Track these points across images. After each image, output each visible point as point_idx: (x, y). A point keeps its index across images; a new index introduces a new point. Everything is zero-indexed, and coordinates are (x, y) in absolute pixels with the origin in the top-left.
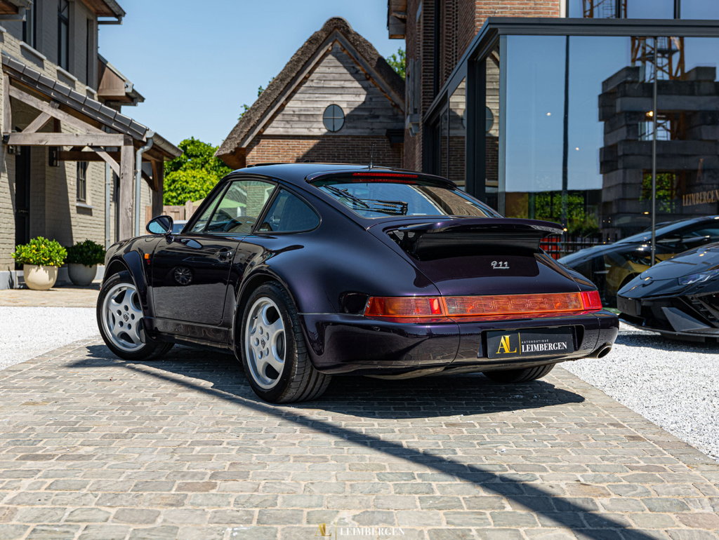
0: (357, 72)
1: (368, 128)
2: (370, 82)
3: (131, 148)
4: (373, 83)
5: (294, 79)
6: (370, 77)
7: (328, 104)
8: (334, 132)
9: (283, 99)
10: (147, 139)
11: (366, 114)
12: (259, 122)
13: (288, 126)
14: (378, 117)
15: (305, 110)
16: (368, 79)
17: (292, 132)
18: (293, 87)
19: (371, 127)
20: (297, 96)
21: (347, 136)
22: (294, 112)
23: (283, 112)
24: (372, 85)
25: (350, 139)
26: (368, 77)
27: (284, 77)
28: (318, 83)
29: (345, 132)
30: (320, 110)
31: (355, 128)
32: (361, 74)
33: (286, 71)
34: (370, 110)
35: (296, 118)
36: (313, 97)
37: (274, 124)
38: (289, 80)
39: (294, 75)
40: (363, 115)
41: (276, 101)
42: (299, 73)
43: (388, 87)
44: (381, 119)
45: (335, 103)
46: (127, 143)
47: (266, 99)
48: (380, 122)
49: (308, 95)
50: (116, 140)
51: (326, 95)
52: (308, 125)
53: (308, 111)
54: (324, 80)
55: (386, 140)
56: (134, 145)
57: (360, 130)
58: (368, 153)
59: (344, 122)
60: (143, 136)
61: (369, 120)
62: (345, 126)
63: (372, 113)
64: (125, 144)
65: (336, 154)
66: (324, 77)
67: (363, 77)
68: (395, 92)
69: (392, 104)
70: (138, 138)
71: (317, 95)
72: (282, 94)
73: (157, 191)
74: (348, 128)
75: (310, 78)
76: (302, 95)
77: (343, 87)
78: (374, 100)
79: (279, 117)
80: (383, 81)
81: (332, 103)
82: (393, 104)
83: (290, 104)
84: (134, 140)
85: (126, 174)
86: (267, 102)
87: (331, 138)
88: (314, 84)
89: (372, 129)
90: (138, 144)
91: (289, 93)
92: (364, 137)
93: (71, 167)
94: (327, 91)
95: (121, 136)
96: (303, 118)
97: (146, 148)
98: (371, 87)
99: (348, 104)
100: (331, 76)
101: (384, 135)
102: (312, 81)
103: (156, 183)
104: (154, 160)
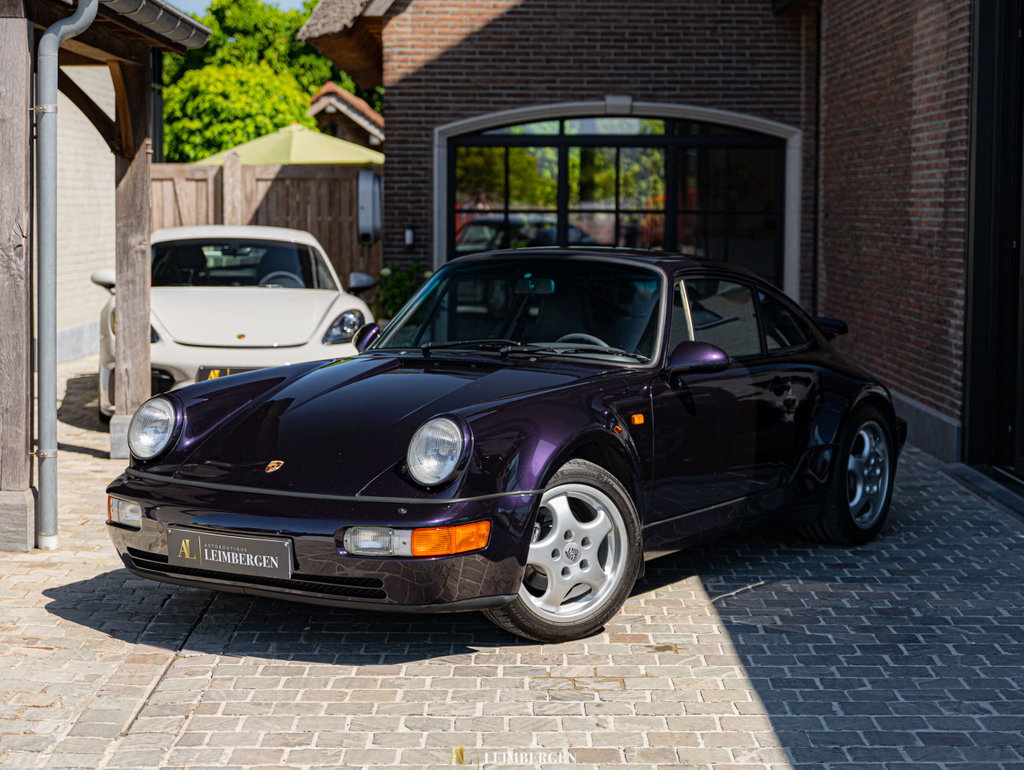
3: (19, 26)
46: (2, 8)
85: (3, 120)
97: (73, 27)
103: (127, 132)
104: (119, 62)
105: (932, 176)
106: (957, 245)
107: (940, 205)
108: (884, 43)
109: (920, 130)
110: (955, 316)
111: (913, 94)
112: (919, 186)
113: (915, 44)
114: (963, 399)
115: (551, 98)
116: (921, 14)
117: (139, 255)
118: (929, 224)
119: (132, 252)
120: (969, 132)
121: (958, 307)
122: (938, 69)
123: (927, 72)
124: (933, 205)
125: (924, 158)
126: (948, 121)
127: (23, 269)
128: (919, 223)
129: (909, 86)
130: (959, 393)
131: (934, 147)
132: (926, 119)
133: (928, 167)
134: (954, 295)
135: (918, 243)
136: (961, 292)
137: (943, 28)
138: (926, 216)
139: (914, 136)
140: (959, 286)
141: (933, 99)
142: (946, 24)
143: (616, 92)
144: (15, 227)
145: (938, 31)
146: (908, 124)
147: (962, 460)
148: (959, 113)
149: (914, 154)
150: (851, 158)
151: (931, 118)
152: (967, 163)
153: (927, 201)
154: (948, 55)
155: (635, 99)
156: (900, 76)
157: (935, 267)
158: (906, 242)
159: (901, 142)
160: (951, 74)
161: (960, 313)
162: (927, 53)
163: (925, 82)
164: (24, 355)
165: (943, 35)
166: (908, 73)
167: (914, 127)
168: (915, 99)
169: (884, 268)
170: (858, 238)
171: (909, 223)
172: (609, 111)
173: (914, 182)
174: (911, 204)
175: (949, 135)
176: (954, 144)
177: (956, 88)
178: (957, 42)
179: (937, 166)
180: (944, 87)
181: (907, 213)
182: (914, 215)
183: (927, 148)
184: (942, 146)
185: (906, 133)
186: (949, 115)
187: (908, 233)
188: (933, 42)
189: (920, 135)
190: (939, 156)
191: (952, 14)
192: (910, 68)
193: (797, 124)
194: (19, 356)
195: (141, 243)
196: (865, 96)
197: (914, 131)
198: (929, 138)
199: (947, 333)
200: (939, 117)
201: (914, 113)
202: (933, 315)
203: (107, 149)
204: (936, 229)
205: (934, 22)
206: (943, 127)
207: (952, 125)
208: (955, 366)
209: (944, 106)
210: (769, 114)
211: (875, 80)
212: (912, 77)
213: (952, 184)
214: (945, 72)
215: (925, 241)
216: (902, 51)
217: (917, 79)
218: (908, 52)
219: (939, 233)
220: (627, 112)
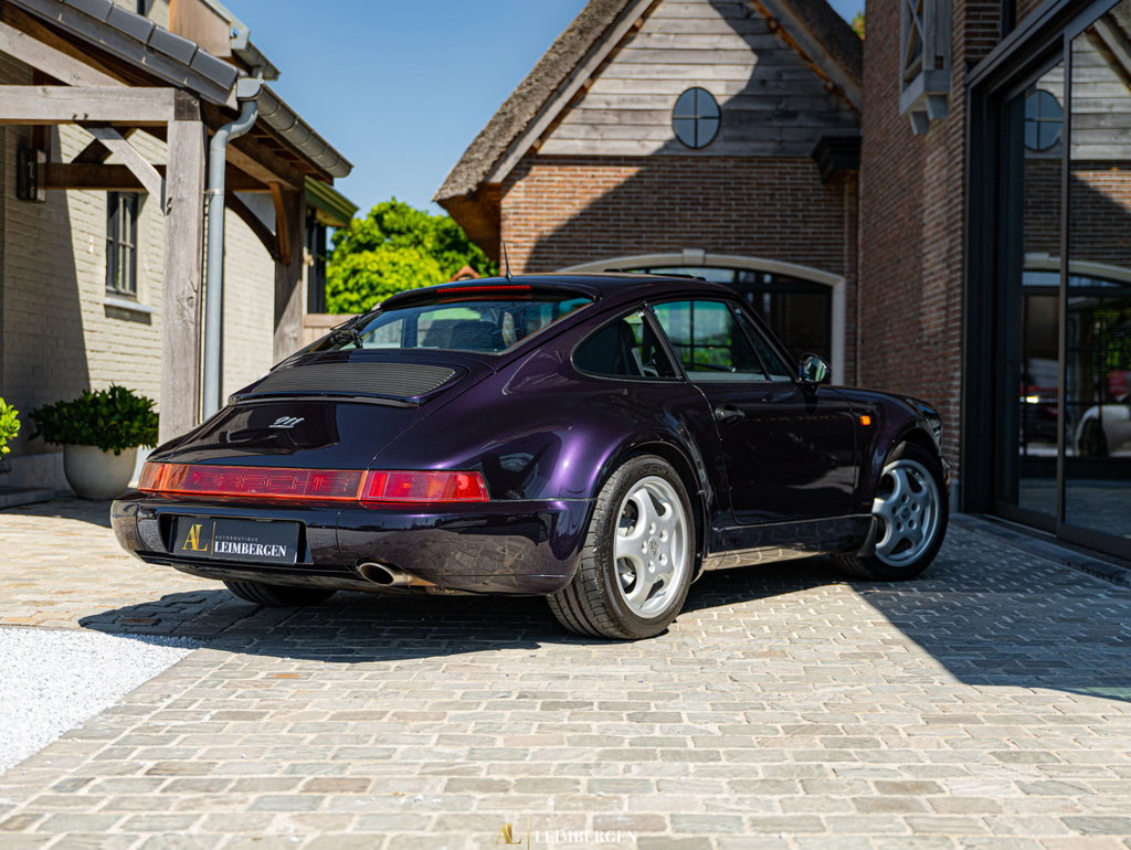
0: (748, 16)
1: (773, 140)
2: (778, 37)
3: (196, 127)
4: (784, 39)
5: (610, 29)
6: (779, 26)
7: (685, 87)
8: (696, 148)
9: (582, 77)
10: (240, 101)
11: (768, 107)
12: (530, 124)
13: (594, 135)
14: (793, 115)
15: (632, 101)
16: (773, 31)
17: (603, 149)
18: (606, 49)
19: (778, 138)
20: (612, 69)
21: (725, 158)
22: (608, 103)
23: (583, 105)
24: (783, 44)
25: (731, 163)
26: (773, 25)
27: (588, 24)
28: (660, 40)
29: (720, 148)
30: (665, 101)
31: (743, 139)
32: (757, 19)
33: (593, 11)
34: (777, 99)
35: (612, 118)
36: (652, 71)
37: (562, 130)
38: (598, 30)
39: (609, 20)
40: (761, 112)
41: (570, 77)
42: (620, 17)
43: (820, 49)
44: (802, 119)
45: (699, 84)
46: (182, 112)
47: (547, 74)
48: (800, 127)
49: (639, 67)
50: (156, 104)
51: (680, 68)
52: (639, 134)
53: (639, 101)
54: (676, 34)
55: (810, 166)
56: (204, 120)
57: (754, 145)
58: (772, 195)
59: (720, 126)
60: (227, 93)
61: (775, 123)
62: (721, 137)
63: (781, 106)
64: (179, 115)
65: (701, 197)
66: (675, 25)
67: (763, 25)
68: (835, 59)
69: (825, 87)
70: (213, 97)
71: (659, 67)
72: (582, 63)
73: (288, 265)
74: (726, 139)
75: (644, 29)
76: (627, 68)
77: (717, 50)
78: (785, 77)
79: (574, 115)
80: (808, 36)
81: (693, 85)
82: (830, 85)
83: (598, 86)
84: (203, 102)
85: (181, 200)
86: (549, 80)
87: (689, 162)
88: (651, 43)
89: (781, 142)
90: (214, 117)
91: (595, 62)
92: (762, 160)
93: (87, 209)
94: (680, 58)
95: (167, 94)
96: (627, 118)
97: (237, 128)
98: (779, 48)
99: (727, 87)
100: (689, 26)
101: (808, 154)
102: (649, 34)
103: (285, 243)
104: (278, 183)
105: (937, 287)
106: (955, 337)
107: (944, 308)
108: (904, 190)
109: (929, 252)
110: (953, 395)
111: (924, 225)
112: (928, 298)
113: (925, 184)
114: (960, 461)
115: (638, 250)
116: (929, 160)
117: (293, 341)
118: (936, 326)
119: (286, 339)
120: (963, 244)
121: (956, 387)
122: (941, 199)
123: (933, 204)
124: (938, 310)
125: (932, 274)
126: (947, 240)
127: (193, 316)
128: (928, 328)
129: (921, 220)
130: (957, 457)
131: (938, 263)
132: (933, 243)
133: (935, 280)
134: (953, 378)
135: (928, 344)
136: (958, 374)
137: (944, 166)
138: (933, 320)
139: (924, 259)
140: (956, 369)
141: (938, 225)
142: (946, 162)
143: (692, 246)
144: (188, 283)
145: (941, 169)
146: (920, 251)
147: (960, 511)
148: (956, 230)
149: (925, 273)
150: (880, 290)
151: (936, 241)
152: (962, 269)
153: (934, 308)
154: (949, 186)
155: (707, 251)
156: (915, 213)
157: (940, 361)
158: (919, 346)
159: (915, 266)
160: (951, 201)
161: (957, 392)
162: (934, 189)
163: (931, 213)
164: (193, 384)
165: (945, 171)
166: (919, 210)
167: (925, 251)
168: (925, 228)
169: (904, 372)
170: (885, 353)
171: (921, 330)
172: (687, 262)
173: (925, 296)
174: (922, 314)
175: (949, 251)
176: (952, 257)
177: (953, 211)
178: (954, 174)
179: (941, 278)
180: (946, 212)
181: (920, 323)
182: (925, 322)
183: (933, 265)
184: (944, 260)
185: (918, 258)
186: (949, 234)
187: (920, 338)
188: (937, 179)
189: (928, 257)
190: (942, 270)
191: (950, 153)
192: (921, 205)
193: (841, 273)
194: (188, 385)
195: (293, 332)
196: (890, 237)
197: (925, 255)
198: (935, 257)
199: (948, 411)
200: (942, 238)
201: (924, 240)
202: (938, 400)
203: (268, 256)
204: (940, 329)
205: (938, 163)
206: (945, 245)
207: (951, 241)
208: (954, 436)
209: (945, 229)
210: (818, 265)
211: (897, 222)
212: (923, 211)
213: (951, 289)
214: (946, 201)
215: (932, 341)
216: (916, 192)
217: (927, 212)
218: (920, 192)
219: (943, 331)
220: (700, 262)
